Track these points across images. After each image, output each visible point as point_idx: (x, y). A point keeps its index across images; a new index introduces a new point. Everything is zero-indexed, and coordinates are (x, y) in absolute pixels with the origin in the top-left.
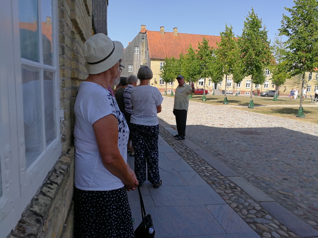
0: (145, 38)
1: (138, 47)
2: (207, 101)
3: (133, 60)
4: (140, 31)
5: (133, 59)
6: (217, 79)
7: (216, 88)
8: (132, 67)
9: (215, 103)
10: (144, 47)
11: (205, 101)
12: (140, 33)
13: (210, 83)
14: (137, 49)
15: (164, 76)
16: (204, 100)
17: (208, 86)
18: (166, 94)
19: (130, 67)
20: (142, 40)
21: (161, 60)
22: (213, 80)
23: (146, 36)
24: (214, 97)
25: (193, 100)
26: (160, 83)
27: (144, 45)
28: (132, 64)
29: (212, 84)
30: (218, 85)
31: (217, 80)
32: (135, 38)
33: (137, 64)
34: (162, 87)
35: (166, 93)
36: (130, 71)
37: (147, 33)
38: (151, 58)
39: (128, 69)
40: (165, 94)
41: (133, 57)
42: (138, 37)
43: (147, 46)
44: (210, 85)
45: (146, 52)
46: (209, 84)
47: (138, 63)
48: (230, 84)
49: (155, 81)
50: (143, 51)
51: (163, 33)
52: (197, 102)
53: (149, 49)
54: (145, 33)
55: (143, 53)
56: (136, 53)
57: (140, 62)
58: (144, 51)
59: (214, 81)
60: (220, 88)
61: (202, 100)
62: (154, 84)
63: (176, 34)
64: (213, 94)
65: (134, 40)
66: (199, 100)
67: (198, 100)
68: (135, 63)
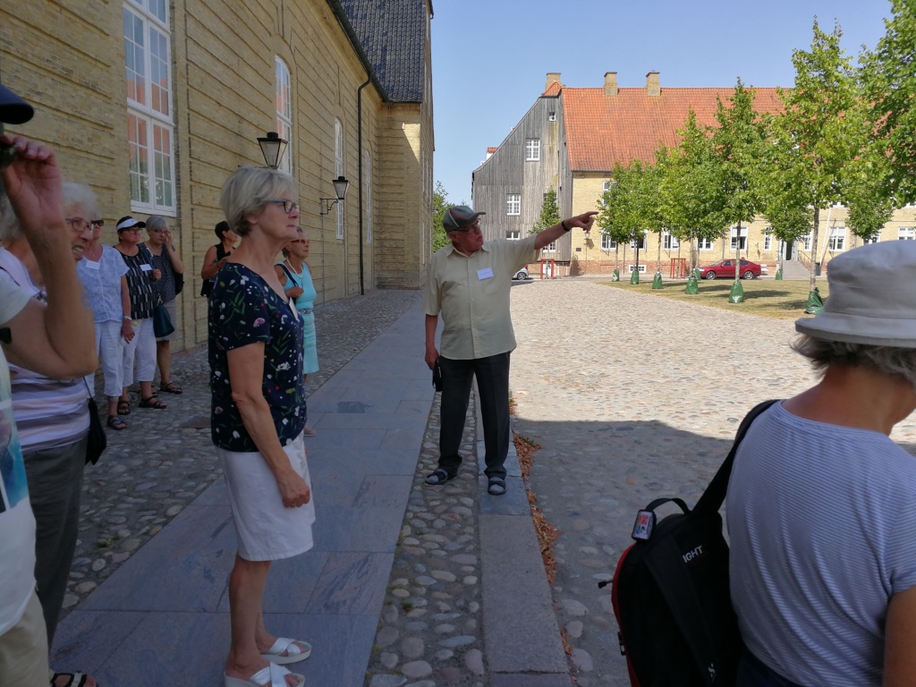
0: (557, 110)
1: (536, 139)
2: (749, 302)
3: (523, 179)
4: (543, 91)
5: (523, 175)
6: (793, 226)
7: (789, 257)
8: (519, 202)
9: (773, 310)
10: (557, 138)
11: (741, 301)
12: (543, 97)
13: (770, 242)
14: (532, 147)
15: (611, 223)
16: (736, 299)
17: (763, 250)
18: (618, 280)
19: (512, 201)
20: (548, 119)
21: (606, 174)
22: (777, 231)
23: (561, 105)
24: (778, 287)
25: (698, 299)
26: (604, 245)
27: (556, 133)
28: (518, 193)
29: (776, 245)
30: (799, 246)
31: (790, 229)
32: (528, 115)
33: (534, 190)
34: (608, 258)
35: (618, 276)
36: (513, 214)
37: (564, 95)
38: (574, 171)
39: (506, 207)
40: (616, 278)
41: (523, 171)
42: (536, 109)
43: (564, 133)
44: (770, 246)
45: (561, 152)
46: (766, 243)
47: (537, 187)
48: (840, 241)
49: (587, 239)
50: (551, 150)
51: (614, 92)
52: (711, 305)
53: (569, 144)
54: (557, 97)
55: (551, 159)
56: (532, 159)
57: (543, 185)
58: (556, 151)
59: (781, 235)
60: (803, 255)
61: (728, 299)
62: (583, 247)
63: (653, 91)
64: (779, 277)
65: (523, 120)
66: (720, 299)
67: (716, 300)
68: (527, 188)
